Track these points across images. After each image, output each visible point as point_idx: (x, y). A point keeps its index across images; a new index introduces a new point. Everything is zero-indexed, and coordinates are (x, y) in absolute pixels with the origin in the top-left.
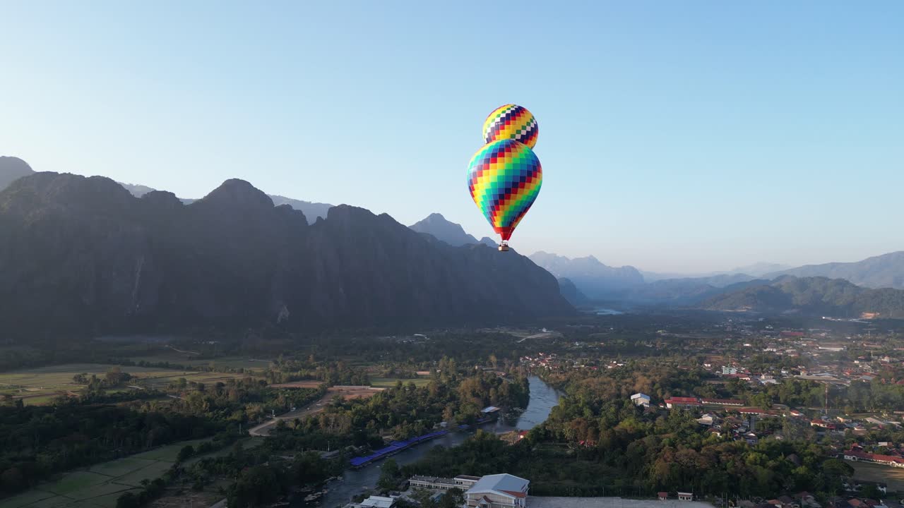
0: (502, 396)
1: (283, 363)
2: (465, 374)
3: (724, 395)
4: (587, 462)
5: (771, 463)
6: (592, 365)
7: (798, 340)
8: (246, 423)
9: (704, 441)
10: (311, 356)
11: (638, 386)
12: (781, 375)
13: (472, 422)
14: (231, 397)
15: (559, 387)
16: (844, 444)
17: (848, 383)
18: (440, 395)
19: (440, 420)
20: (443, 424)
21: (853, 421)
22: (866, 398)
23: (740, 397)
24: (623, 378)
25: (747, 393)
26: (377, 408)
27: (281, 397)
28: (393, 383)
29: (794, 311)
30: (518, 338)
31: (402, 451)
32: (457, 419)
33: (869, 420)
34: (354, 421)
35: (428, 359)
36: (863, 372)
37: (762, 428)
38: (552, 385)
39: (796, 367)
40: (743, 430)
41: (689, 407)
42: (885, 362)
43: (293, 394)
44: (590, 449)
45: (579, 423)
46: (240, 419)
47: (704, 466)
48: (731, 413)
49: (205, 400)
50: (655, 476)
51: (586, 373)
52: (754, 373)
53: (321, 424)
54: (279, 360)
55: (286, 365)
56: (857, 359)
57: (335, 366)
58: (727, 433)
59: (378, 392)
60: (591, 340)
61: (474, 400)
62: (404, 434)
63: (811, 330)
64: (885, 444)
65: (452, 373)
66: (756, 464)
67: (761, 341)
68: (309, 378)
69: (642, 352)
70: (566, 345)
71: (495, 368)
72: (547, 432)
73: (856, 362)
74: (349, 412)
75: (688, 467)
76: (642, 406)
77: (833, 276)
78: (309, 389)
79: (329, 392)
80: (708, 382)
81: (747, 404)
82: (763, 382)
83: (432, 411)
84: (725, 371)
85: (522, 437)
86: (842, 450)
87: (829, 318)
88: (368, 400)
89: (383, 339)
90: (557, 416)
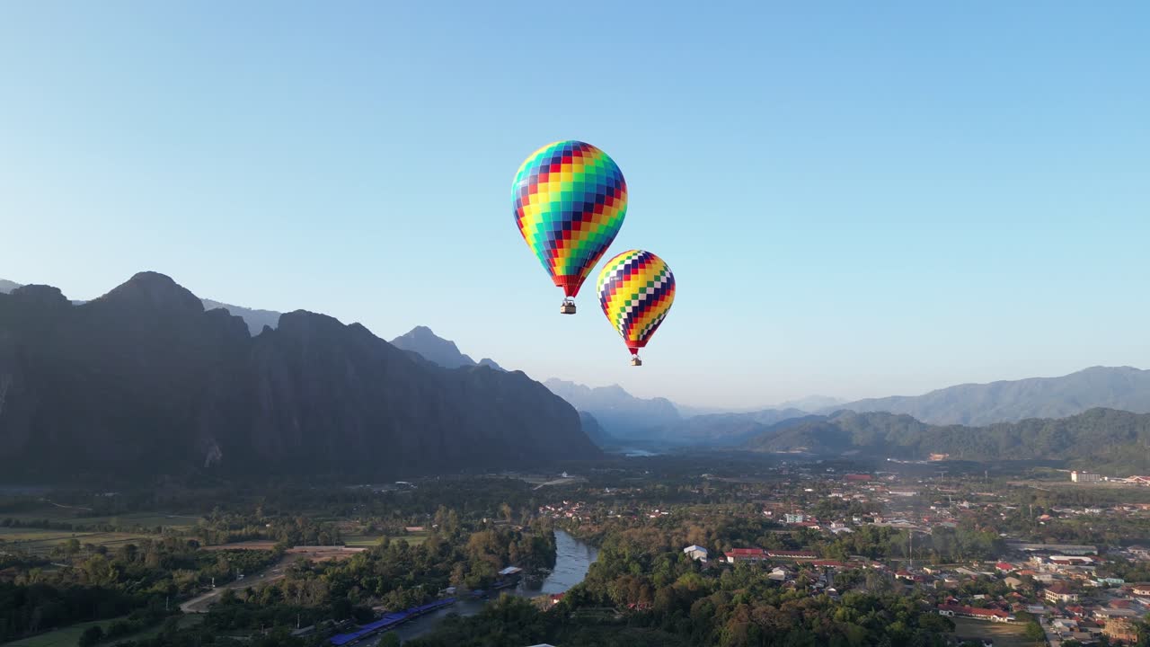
0: (524, 552)
1: (218, 519)
2: (471, 528)
3: (793, 546)
4: (640, 629)
5: (862, 619)
6: (631, 514)
7: (865, 484)
8: (175, 595)
9: (782, 596)
10: (259, 510)
11: (691, 537)
12: (853, 523)
13: (488, 586)
14: (150, 561)
15: (593, 543)
16: (937, 598)
17: (929, 530)
18: (441, 554)
19: (447, 584)
20: (450, 590)
21: (942, 572)
22: (953, 545)
23: (812, 548)
24: (672, 528)
25: (819, 543)
26: (360, 571)
27: (222, 561)
28: (377, 542)
29: (855, 452)
30: (531, 485)
31: (399, 625)
32: (468, 583)
33: (959, 570)
34: (331, 589)
35: (418, 511)
36: (942, 518)
37: (842, 582)
38: (584, 540)
39: (869, 514)
40: (821, 585)
41: (754, 561)
42: (964, 508)
43: (238, 558)
44: (644, 612)
45: (628, 581)
46: (166, 590)
47: (786, 626)
48: (805, 567)
49: (113, 567)
50: (727, 640)
51: (625, 523)
52: (824, 521)
53: (285, 593)
54: (214, 514)
55: (224, 521)
56: (933, 505)
57: (293, 522)
58: (804, 588)
59: (358, 553)
60: (626, 486)
61: (490, 558)
62: (401, 603)
63: (878, 473)
64: (982, 596)
65: (454, 528)
66: (845, 620)
67: (825, 486)
68: (257, 537)
69: (687, 498)
70: (595, 492)
71: (508, 520)
72: (588, 595)
73: (932, 508)
74: (322, 576)
75: (768, 628)
76: (698, 560)
77: (896, 410)
78: (260, 551)
79: (288, 554)
80: (772, 532)
81: (820, 556)
82: (834, 531)
83: (434, 573)
84: (789, 519)
85: (556, 601)
86: (936, 605)
87: (894, 460)
88: (345, 563)
89: (354, 488)
90: (597, 574)
